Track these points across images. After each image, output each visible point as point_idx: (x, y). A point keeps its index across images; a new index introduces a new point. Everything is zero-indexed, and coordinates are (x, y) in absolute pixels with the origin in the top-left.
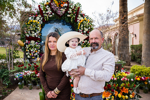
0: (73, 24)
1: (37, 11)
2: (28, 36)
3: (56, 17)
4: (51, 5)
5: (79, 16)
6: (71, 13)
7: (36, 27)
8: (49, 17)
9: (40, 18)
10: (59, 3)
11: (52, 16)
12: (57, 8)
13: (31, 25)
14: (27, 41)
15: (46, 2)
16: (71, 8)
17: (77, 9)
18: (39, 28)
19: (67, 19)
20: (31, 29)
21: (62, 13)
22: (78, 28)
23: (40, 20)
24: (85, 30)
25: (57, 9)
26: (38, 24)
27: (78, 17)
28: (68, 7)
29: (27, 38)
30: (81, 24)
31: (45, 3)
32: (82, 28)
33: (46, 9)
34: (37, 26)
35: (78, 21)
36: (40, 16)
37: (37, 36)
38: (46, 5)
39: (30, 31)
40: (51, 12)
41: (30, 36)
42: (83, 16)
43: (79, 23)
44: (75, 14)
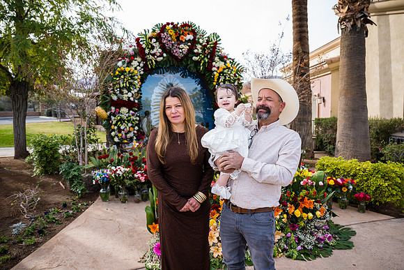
0: (204, 74)
1: (134, 50)
2: (115, 98)
3: (170, 62)
4: (161, 38)
5: (217, 59)
6: (200, 54)
7: (131, 81)
9: (139, 63)
10: (176, 33)
11: (162, 58)
12: (173, 42)
13: (122, 77)
14: (113, 108)
15: (151, 31)
18: (136, 82)
19: (193, 65)
22: (215, 83)
23: (138, 68)
26: (134, 76)
27: (214, 61)
28: (194, 42)
29: (113, 103)
30: (220, 75)
31: (149, 35)
33: (151, 45)
34: (133, 79)
35: (214, 69)
36: (139, 59)
37: (132, 99)
38: (151, 38)
39: (120, 88)
40: (160, 50)
41: (119, 98)
42: (223, 58)
43: (215, 73)
44: (208, 55)
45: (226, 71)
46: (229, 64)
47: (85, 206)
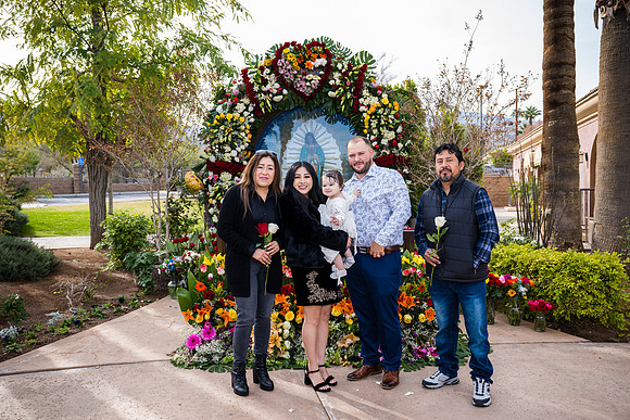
1: (239, 87)
2: (213, 159)
3: (294, 101)
4: (278, 67)
5: (365, 92)
6: (339, 86)
7: (236, 133)
8: (272, 102)
9: (247, 106)
10: (299, 58)
12: (295, 72)
13: (222, 128)
14: (211, 174)
16: (340, 71)
17: (357, 72)
18: (243, 134)
19: (330, 104)
20: (222, 140)
21: (310, 86)
22: (365, 131)
23: (246, 113)
24: (385, 135)
25: (295, 77)
26: (240, 126)
27: (362, 97)
29: (211, 166)
30: (371, 118)
31: (261, 63)
32: (375, 131)
33: (262, 78)
35: (362, 108)
36: (246, 101)
37: (237, 160)
39: (220, 144)
40: (277, 85)
41: (218, 159)
43: (365, 115)
44: (351, 87)
46: (385, 100)
47: (147, 303)
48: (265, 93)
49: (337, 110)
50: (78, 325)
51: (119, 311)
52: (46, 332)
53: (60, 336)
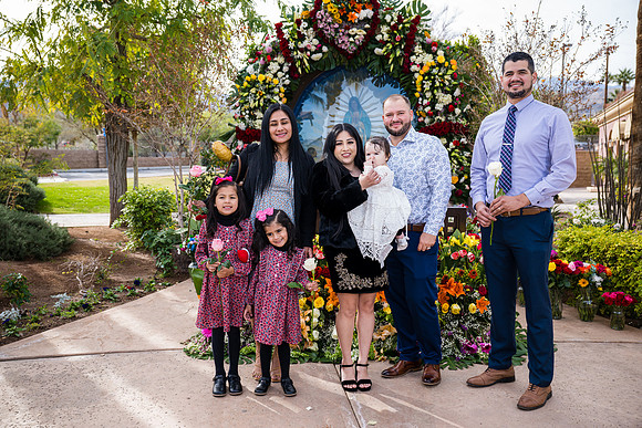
0: (398, 79)
1: (273, 44)
2: (242, 126)
3: (335, 60)
4: (316, 20)
5: (418, 49)
6: (387, 42)
7: (268, 96)
8: (310, 61)
9: (281, 66)
10: (340, 9)
11: (320, 55)
12: (337, 26)
13: (253, 90)
14: (240, 143)
15: (302, 7)
16: (389, 24)
17: (408, 25)
18: (277, 98)
19: (376, 63)
20: (252, 105)
21: (354, 43)
22: (417, 94)
23: (280, 74)
24: (440, 99)
25: (337, 30)
26: (273, 88)
27: (414, 54)
28: (375, 23)
29: (240, 134)
30: (424, 79)
31: (297, 16)
32: (428, 95)
33: (299, 33)
34: (272, 94)
35: (414, 68)
36: (280, 59)
38: (298, 22)
39: (250, 109)
40: (316, 42)
41: (248, 126)
42: (429, 48)
43: (416, 75)
44: (401, 42)
45: (435, 71)
46: (441, 58)
47: (165, 286)
48: (302, 50)
49: (384, 70)
50: (86, 308)
51: (132, 294)
52: (52, 316)
53: (66, 320)
